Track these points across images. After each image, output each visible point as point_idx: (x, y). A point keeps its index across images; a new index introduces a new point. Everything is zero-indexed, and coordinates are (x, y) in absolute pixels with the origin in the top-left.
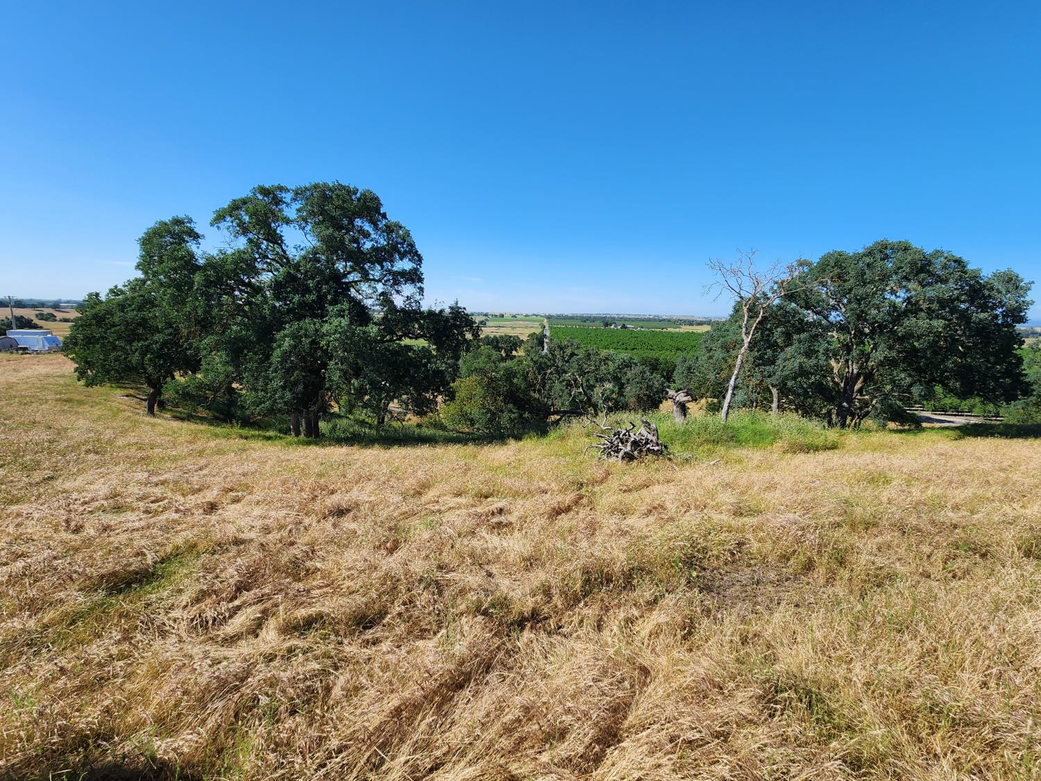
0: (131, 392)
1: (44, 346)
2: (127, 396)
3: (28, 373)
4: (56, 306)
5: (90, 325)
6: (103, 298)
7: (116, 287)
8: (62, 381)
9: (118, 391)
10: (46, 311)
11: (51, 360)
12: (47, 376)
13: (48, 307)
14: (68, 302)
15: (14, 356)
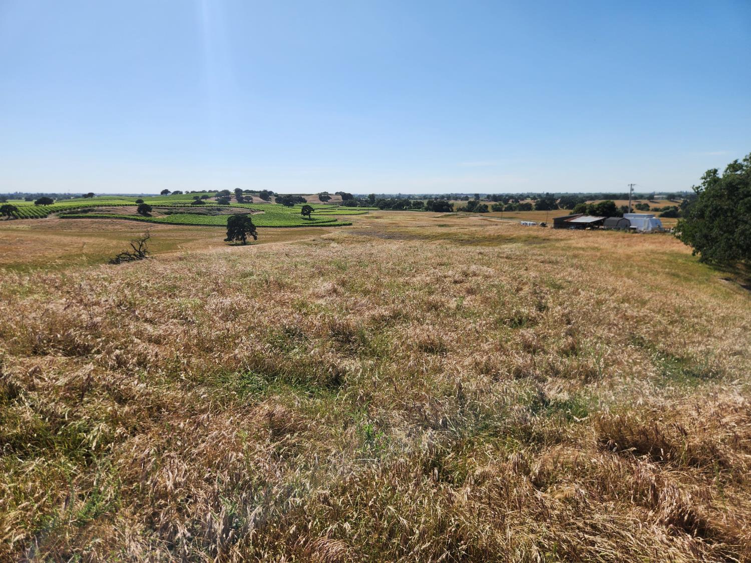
0: (728, 275)
1: (648, 227)
2: (726, 279)
3: (638, 248)
4: (651, 197)
5: (722, 196)
6: (720, 175)
7: (736, 161)
8: (665, 258)
9: (716, 273)
10: (643, 202)
11: (654, 239)
12: (653, 252)
13: (645, 199)
14: (660, 194)
15: (628, 234)
